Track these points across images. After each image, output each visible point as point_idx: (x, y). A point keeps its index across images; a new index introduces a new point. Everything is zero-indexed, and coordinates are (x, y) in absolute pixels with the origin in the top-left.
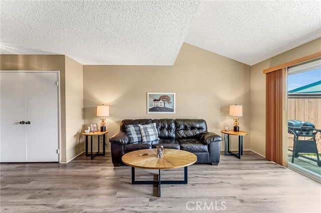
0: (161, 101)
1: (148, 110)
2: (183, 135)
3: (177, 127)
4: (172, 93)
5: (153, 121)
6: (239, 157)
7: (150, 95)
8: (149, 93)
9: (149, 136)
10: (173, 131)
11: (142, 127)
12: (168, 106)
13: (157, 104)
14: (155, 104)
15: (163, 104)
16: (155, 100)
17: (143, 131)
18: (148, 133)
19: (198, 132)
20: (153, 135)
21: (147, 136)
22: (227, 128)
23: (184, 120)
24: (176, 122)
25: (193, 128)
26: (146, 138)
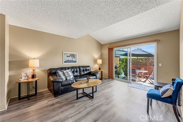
0: (70, 57)
1: (63, 62)
2: (83, 73)
3: (80, 70)
4: (76, 53)
5: (68, 68)
6: (102, 80)
7: (65, 53)
8: (63, 52)
9: (70, 76)
10: (78, 72)
11: (65, 72)
12: (74, 60)
13: (68, 58)
14: (67, 58)
15: (71, 59)
16: (67, 56)
17: (66, 74)
18: (70, 75)
19: (88, 72)
20: (71, 75)
21: (69, 76)
22: (97, 69)
23: (83, 67)
24: (79, 67)
25: (86, 70)
26: (69, 77)
